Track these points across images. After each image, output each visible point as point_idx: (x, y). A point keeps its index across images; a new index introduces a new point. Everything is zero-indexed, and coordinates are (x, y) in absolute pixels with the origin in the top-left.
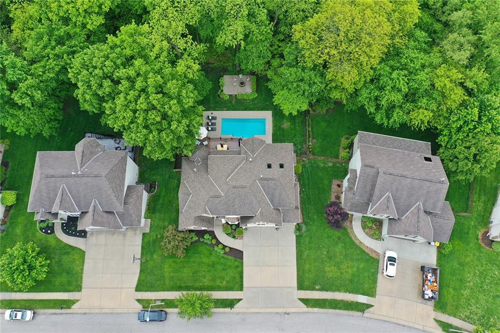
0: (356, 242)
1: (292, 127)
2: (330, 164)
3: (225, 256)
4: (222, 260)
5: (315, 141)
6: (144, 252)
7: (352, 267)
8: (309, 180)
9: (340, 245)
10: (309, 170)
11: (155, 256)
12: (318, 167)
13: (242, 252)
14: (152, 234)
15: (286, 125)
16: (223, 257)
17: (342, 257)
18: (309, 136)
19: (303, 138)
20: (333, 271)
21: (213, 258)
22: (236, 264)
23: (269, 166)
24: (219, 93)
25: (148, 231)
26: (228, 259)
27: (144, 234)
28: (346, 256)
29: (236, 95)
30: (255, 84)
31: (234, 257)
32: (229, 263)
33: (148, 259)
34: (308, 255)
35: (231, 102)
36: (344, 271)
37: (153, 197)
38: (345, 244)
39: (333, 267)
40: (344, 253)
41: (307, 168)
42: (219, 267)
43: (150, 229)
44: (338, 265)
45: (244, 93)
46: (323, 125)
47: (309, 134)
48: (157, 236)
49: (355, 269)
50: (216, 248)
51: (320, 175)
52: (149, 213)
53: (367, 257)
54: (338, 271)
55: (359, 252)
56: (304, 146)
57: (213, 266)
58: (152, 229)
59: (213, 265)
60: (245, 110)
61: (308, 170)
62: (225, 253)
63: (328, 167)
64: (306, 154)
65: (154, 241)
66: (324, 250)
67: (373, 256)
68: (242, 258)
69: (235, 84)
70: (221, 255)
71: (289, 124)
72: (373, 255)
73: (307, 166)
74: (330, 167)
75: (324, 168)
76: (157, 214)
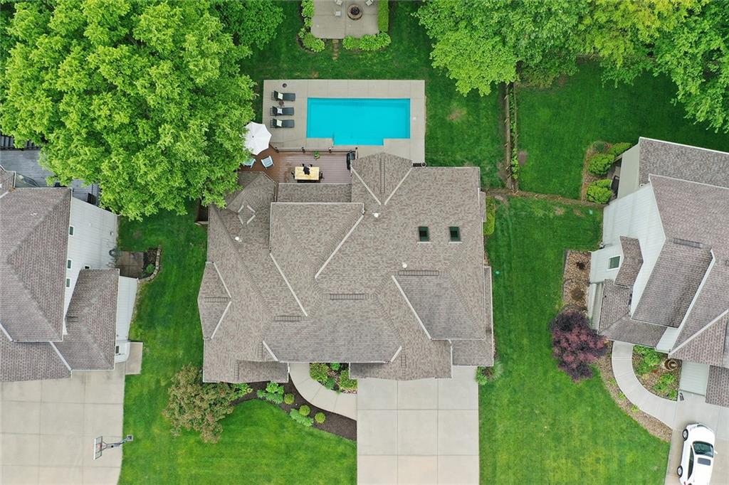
0: (619, 402)
1: (471, 119)
2: (560, 212)
3: (316, 431)
4: (309, 441)
5: (524, 153)
6: (131, 420)
7: (607, 461)
8: (509, 250)
9: (583, 409)
10: (510, 226)
11: (156, 430)
12: (530, 216)
13: (353, 423)
14: (147, 377)
15: (458, 114)
16: (311, 434)
17: (585, 437)
18: (512, 142)
19: (496, 146)
20: (564, 467)
21: (288, 436)
22: (341, 449)
23: (424, 234)
24: (301, 35)
25: (137, 370)
26: (321, 438)
27: (128, 378)
28: (594, 435)
29: (340, 41)
30: (385, 12)
31: (337, 435)
32: (324, 448)
33: (140, 436)
34: (506, 432)
35: (330, 58)
36: (590, 469)
37: (150, 286)
38: (593, 407)
39: (564, 461)
40: (590, 429)
41: (506, 220)
42: (302, 455)
43: (143, 366)
44: (574, 456)
45: (359, 35)
46: (544, 114)
47: (512, 137)
48: (158, 381)
49: (614, 466)
50: (294, 415)
51: (536, 236)
52: (140, 326)
53: (644, 438)
54: (575, 468)
55: (624, 426)
56: (500, 166)
57: (288, 454)
58: (147, 367)
59: (288, 452)
60: (363, 76)
61: (508, 227)
62: (315, 425)
63: (556, 217)
64: (503, 186)
65: (153, 396)
66: (544, 420)
67: (657, 436)
68: (353, 436)
69: (338, 13)
70: (307, 429)
71: (465, 112)
72: (658, 434)
73: (506, 214)
74: (560, 218)
75: (545, 221)
76: (159, 329)
